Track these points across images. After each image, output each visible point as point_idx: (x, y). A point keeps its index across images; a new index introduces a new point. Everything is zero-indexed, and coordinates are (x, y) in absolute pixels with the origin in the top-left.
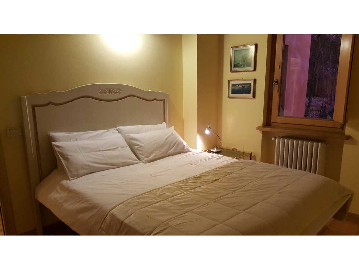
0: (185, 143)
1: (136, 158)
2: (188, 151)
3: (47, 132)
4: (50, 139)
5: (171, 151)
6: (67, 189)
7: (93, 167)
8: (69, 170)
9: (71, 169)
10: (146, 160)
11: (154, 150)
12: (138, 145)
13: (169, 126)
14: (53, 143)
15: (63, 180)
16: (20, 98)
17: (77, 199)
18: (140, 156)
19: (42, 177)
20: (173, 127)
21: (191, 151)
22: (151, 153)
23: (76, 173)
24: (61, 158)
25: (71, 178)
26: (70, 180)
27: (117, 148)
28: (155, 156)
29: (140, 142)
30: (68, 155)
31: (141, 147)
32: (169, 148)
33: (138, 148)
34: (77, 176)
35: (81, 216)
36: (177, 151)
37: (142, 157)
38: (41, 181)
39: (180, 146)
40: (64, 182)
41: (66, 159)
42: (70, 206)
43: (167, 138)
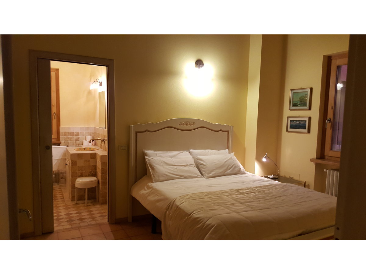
0: (242, 167)
1: (200, 174)
2: (244, 174)
3: (143, 150)
4: (144, 155)
5: (228, 172)
6: (151, 188)
7: (169, 176)
8: (154, 176)
9: (155, 176)
10: (207, 176)
11: (214, 169)
12: (203, 164)
13: (230, 152)
14: (145, 157)
15: (149, 183)
16: (130, 126)
17: (156, 194)
18: (203, 173)
19: (137, 179)
20: (234, 153)
21: (246, 174)
22: (212, 171)
23: (158, 179)
24: (150, 168)
25: (154, 182)
26: (153, 183)
27: (187, 165)
28: (215, 174)
29: (205, 162)
30: (154, 166)
31: (205, 166)
32: (227, 170)
33: (203, 167)
34: (158, 181)
35: (158, 204)
36: (234, 172)
37: (204, 174)
38: (135, 183)
39: (237, 169)
40: (150, 184)
41: (153, 169)
42: (152, 198)
43: (226, 161)
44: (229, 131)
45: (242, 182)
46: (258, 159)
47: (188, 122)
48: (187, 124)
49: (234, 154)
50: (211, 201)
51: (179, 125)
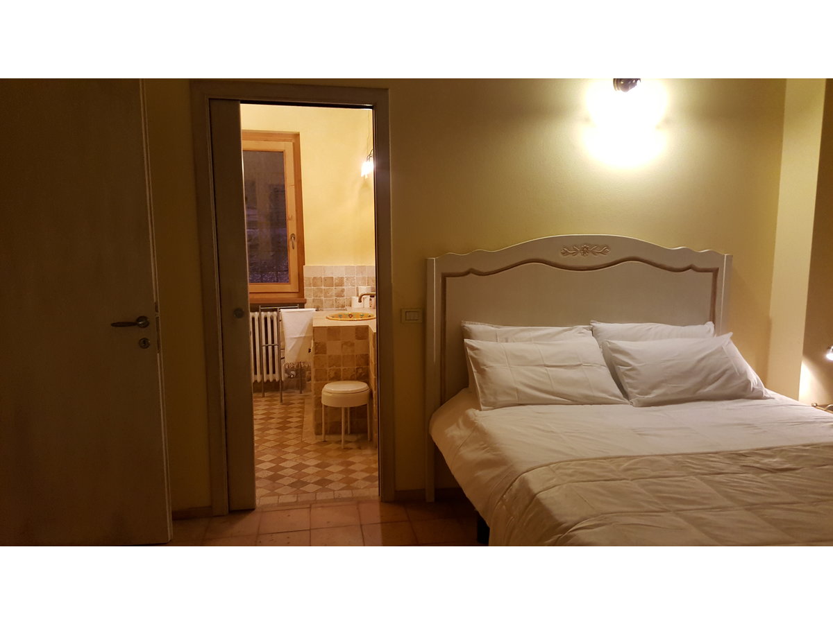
0: (754, 377)
1: (618, 392)
2: (760, 397)
3: (461, 322)
4: (464, 334)
5: (709, 389)
6: (471, 425)
7: (525, 394)
8: (483, 392)
9: (486, 391)
10: (639, 401)
11: (662, 382)
12: (628, 365)
13: (718, 332)
14: (466, 341)
15: (470, 408)
17: (482, 443)
18: (629, 390)
19: (444, 398)
20: (731, 334)
21: (766, 398)
22: (654, 387)
23: (492, 399)
24: (474, 370)
25: (482, 407)
26: (481, 410)
27: (580, 365)
28: (665, 394)
29: (633, 358)
30: (485, 365)
31: (633, 369)
32: (704, 383)
33: (628, 373)
34: (494, 406)
35: (480, 473)
36: (728, 391)
37: (632, 392)
38: (441, 405)
39: (736, 383)
40: (472, 412)
41: (482, 372)
42: (471, 454)
43: (703, 359)
44: (718, 269)
45: (750, 426)
46: (813, 351)
47: (588, 245)
48: (585, 251)
49: (732, 338)
50: (642, 490)
51: (561, 255)
